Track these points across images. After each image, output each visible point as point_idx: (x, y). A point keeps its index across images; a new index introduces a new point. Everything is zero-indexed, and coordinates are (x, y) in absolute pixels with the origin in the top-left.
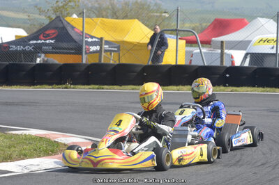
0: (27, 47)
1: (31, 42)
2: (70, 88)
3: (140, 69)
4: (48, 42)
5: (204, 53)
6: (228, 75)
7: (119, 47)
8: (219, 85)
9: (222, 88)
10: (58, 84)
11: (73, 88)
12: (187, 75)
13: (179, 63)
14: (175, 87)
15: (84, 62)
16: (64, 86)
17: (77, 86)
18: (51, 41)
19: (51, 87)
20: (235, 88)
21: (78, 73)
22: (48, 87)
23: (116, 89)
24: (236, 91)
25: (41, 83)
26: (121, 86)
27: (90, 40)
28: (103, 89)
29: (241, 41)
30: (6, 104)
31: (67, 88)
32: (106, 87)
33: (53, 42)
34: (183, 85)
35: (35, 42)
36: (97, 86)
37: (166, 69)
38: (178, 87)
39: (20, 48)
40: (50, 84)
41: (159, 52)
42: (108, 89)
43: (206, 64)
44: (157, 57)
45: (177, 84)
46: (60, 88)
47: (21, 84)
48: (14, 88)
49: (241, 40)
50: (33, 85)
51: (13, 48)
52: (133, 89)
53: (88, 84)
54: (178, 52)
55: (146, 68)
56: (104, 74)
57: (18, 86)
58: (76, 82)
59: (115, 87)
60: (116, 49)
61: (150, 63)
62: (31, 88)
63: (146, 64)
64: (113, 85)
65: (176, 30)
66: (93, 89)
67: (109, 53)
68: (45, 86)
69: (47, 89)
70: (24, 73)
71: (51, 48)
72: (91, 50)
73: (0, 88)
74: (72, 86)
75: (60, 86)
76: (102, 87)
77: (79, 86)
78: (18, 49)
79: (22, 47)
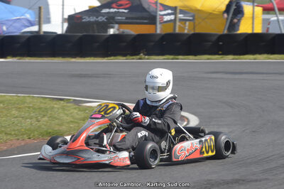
0: (100, 18)
2: (144, 59)
3: (216, 37)
4: (121, 10)
7: (193, 16)
10: (132, 55)
11: (148, 59)
12: (263, 44)
13: (255, 31)
14: (251, 56)
15: (158, 32)
16: (138, 57)
17: (151, 57)
19: (124, 58)
21: (152, 44)
23: (191, 59)
25: (115, 54)
26: (195, 55)
28: (177, 59)
31: (140, 59)
32: (180, 57)
33: (126, 11)
34: (260, 54)
36: (172, 57)
37: (242, 38)
38: (255, 56)
39: (93, 19)
40: (124, 55)
41: (235, 21)
42: (183, 60)
44: (233, 26)
45: (254, 53)
46: (133, 59)
47: (95, 56)
48: (88, 60)
50: (107, 57)
51: (86, 19)
52: (208, 59)
53: (163, 55)
55: (221, 37)
56: (179, 44)
57: (92, 58)
59: (191, 57)
60: (191, 18)
61: (226, 32)
62: (105, 60)
63: (221, 33)
64: (188, 55)
66: (168, 59)
67: (183, 22)
68: (119, 57)
69: (121, 60)
70: (97, 44)
71: (124, 18)
72: (165, 20)
73: (73, 60)
74: (146, 57)
75: (134, 57)
76: (177, 57)
77: (153, 57)
78: (92, 20)
79: (95, 18)
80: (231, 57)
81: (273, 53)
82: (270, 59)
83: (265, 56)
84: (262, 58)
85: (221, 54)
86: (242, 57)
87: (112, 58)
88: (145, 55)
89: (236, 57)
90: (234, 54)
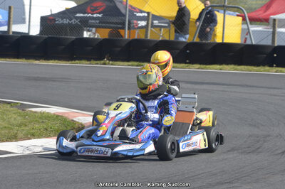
0: (73, 21)
1: (78, 15)
2: (109, 64)
4: (95, 15)
5: (253, 31)
6: (275, 55)
7: (168, 23)
8: (264, 66)
9: (267, 68)
10: (96, 60)
11: (112, 64)
12: (231, 54)
13: (225, 41)
14: (218, 66)
15: (126, 37)
16: (102, 62)
17: (116, 63)
18: (98, 15)
19: (89, 62)
20: (280, 69)
21: (119, 49)
22: (87, 62)
24: (281, 71)
25: (80, 59)
27: (138, 15)
30: (37, 79)
31: (105, 64)
33: (100, 16)
34: (227, 64)
35: (82, 15)
36: (137, 63)
37: (210, 47)
38: (221, 67)
40: (89, 59)
41: (208, 30)
43: (254, 43)
45: (221, 63)
46: (97, 64)
47: (60, 59)
48: (51, 63)
50: (72, 60)
51: (60, 21)
53: (128, 61)
54: (225, 30)
55: (189, 45)
56: (146, 50)
57: (56, 61)
58: (115, 57)
60: (166, 25)
62: (68, 64)
63: (191, 41)
65: (224, 6)
66: (132, 65)
68: (83, 62)
69: (84, 64)
70: (63, 47)
71: (98, 22)
72: (139, 25)
73: (37, 62)
74: (111, 62)
75: (98, 62)
77: (118, 63)
78: (65, 22)
79: (68, 20)
80: (197, 66)
81: (240, 64)
82: (236, 69)
83: (232, 66)
84: (229, 69)
85: (186, 63)
86: (208, 66)
87: (77, 61)
88: (112, 60)
89: (202, 66)
90: (200, 64)
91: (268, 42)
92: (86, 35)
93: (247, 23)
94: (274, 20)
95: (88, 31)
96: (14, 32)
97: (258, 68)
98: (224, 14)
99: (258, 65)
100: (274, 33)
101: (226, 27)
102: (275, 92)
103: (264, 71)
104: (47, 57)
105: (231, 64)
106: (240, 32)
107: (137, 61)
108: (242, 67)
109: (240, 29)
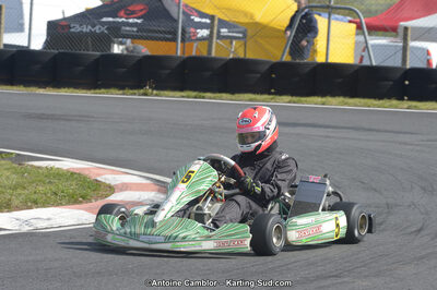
0: (97, 27)
1: (104, 19)
2: (152, 94)
3: (267, 67)
4: (131, 21)
5: (372, 46)
6: (407, 83)
8: (389, 98)
9: (394, 102)
10: (132, 88)
11: (156, 95)
12: (340, 80)
13: (330, 61)
14: (319, 99)
15: (179, 53)
16: (142, 91)
17: (162, 92)
18: (136, 20)
19: (121, 92)
20: (414, 103)
21: (168, 71)
22: (117, 92)
23: (225, 99)
24: (416, 107)
25: (107, 85)
26: (233, 93)
27: (197, 19)
28: (203, 98)
29: (432, 28)
30: (41, 117)
31: (145, 94)
32: (209, 94)
33: (139, 21)
34: (333, 95)
35: (111, 19)
36: (194, 94)
37: (307, 70)
38: (324, 99)
39: (86, 29)
40: (122, 88)
41: (304, 43)
42: (211, 99)
43: (374, 64)
45: (323, 95)
46: (135, 94)
47: (76, 86)
48: (64, 92)
49: (431, 26)
50: (95, 88)
51: (77, 28)
52: (251, 100)
53: (182, 90)
54: (331, 43)
55: (278, 67)
56: (208, 74)
57: (71, 90)
58: (161, 85)
59: (224, 95)
60: (240, 36)
61: (287, 58)
62: (90, 94)
63: (274, 61)
64: (220, 92)
65: (328, 7)
66: (188, 97)
68: (112, 91)
69: (114, 94)
70: (81, 68)
71: (135, 29)
72: (199, 36)
73: (41, 91)
74: (155, 92)
75: (136, 91)
76: (202, 94)
77: (166, 93)
78: (84, 30)
79: (90, 27)
80: (286, 98)
81: (353, 95)
82: (346, 104)
83: (341, 99)
84: (335, 103)
85: (270, 94)
86: (303, 99)
87: (103, 90)
88: (156, 88)
89: (295, 99)
90: (292, 95)
91: (396, 62)
92: (117, 49)
93: (364, 34)
94: (406, 29)
95: (121, 43)
96: (5, 45)
97: (381, 102)
98: (329, 19)
99: (380, 97)
100: (405, 48)
101: (331, 38)
102: (407, 138)
103: (390, 106)
104: (57, 83)
105: (339, 95)
106: (353, 46)
107: (195, 90)
108: (356, 100)
109: (353, 42)
